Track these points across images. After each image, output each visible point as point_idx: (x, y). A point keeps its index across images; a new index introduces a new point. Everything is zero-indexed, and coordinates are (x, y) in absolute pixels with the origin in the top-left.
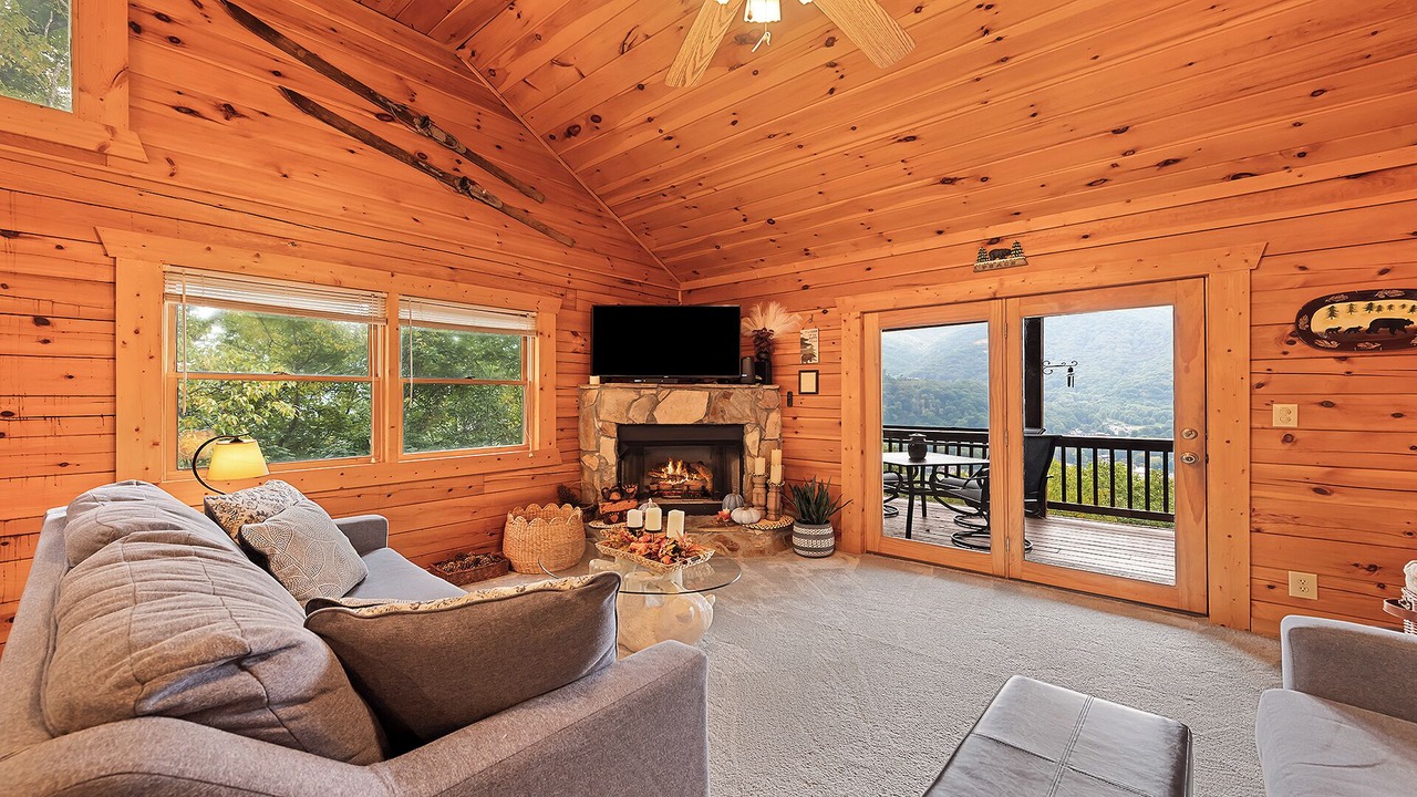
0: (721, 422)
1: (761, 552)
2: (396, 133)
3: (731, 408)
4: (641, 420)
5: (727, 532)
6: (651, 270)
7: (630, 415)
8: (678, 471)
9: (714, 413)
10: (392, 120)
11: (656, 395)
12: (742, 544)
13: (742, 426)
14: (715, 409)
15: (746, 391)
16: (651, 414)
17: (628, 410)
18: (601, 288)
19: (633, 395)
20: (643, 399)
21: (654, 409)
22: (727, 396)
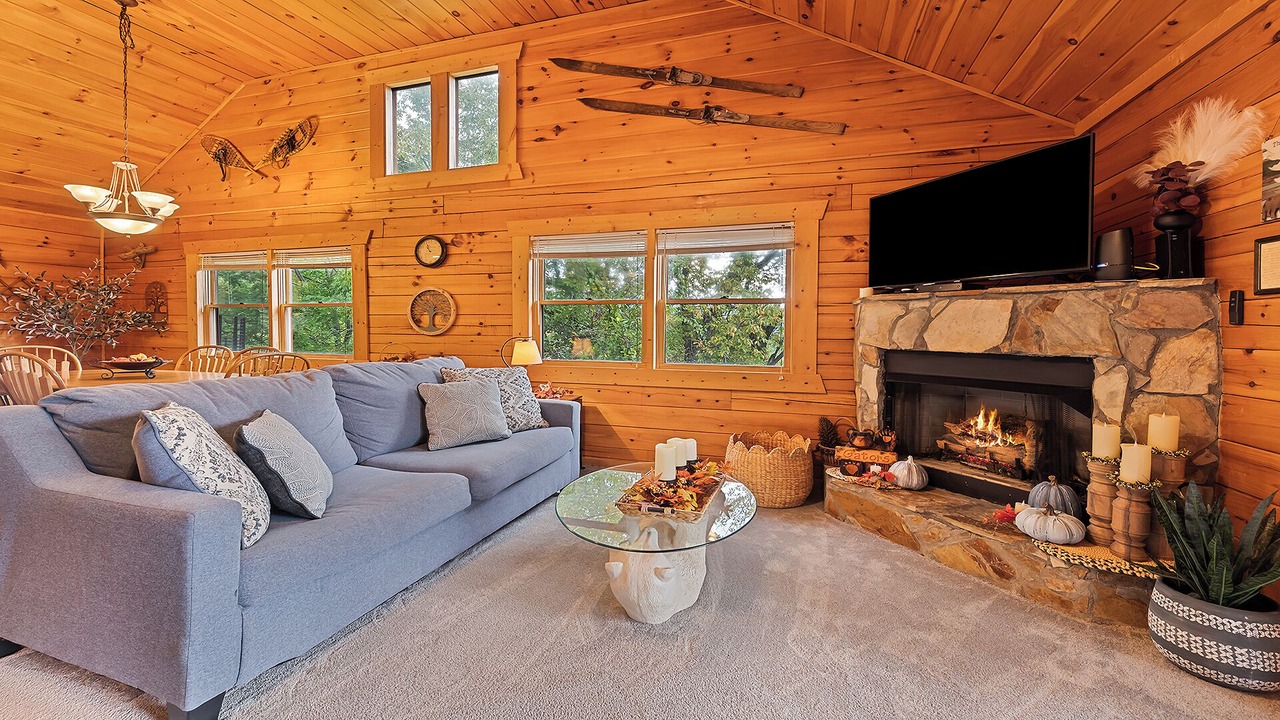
0: (1034, 351)
1: (1065, 604)
2: (662, 94)
3: (1056, 327)
4: (906, 344)
5: (996, 541)
6: (994, 123)
7: (894, 338)
8: (990, 427)
9: (1022, 336)
10: (653, 84)
11: (928, 309)
12: (1020, 570)
13: (1088, 362)
14: (1024, 328)
15: (1093, 295)
16: (921, 337)
17: (892, 330)
18: (889, 174)
19: (898, 310)
20: (911, 316)
21: (924, 329)
22: (1048, 306)
